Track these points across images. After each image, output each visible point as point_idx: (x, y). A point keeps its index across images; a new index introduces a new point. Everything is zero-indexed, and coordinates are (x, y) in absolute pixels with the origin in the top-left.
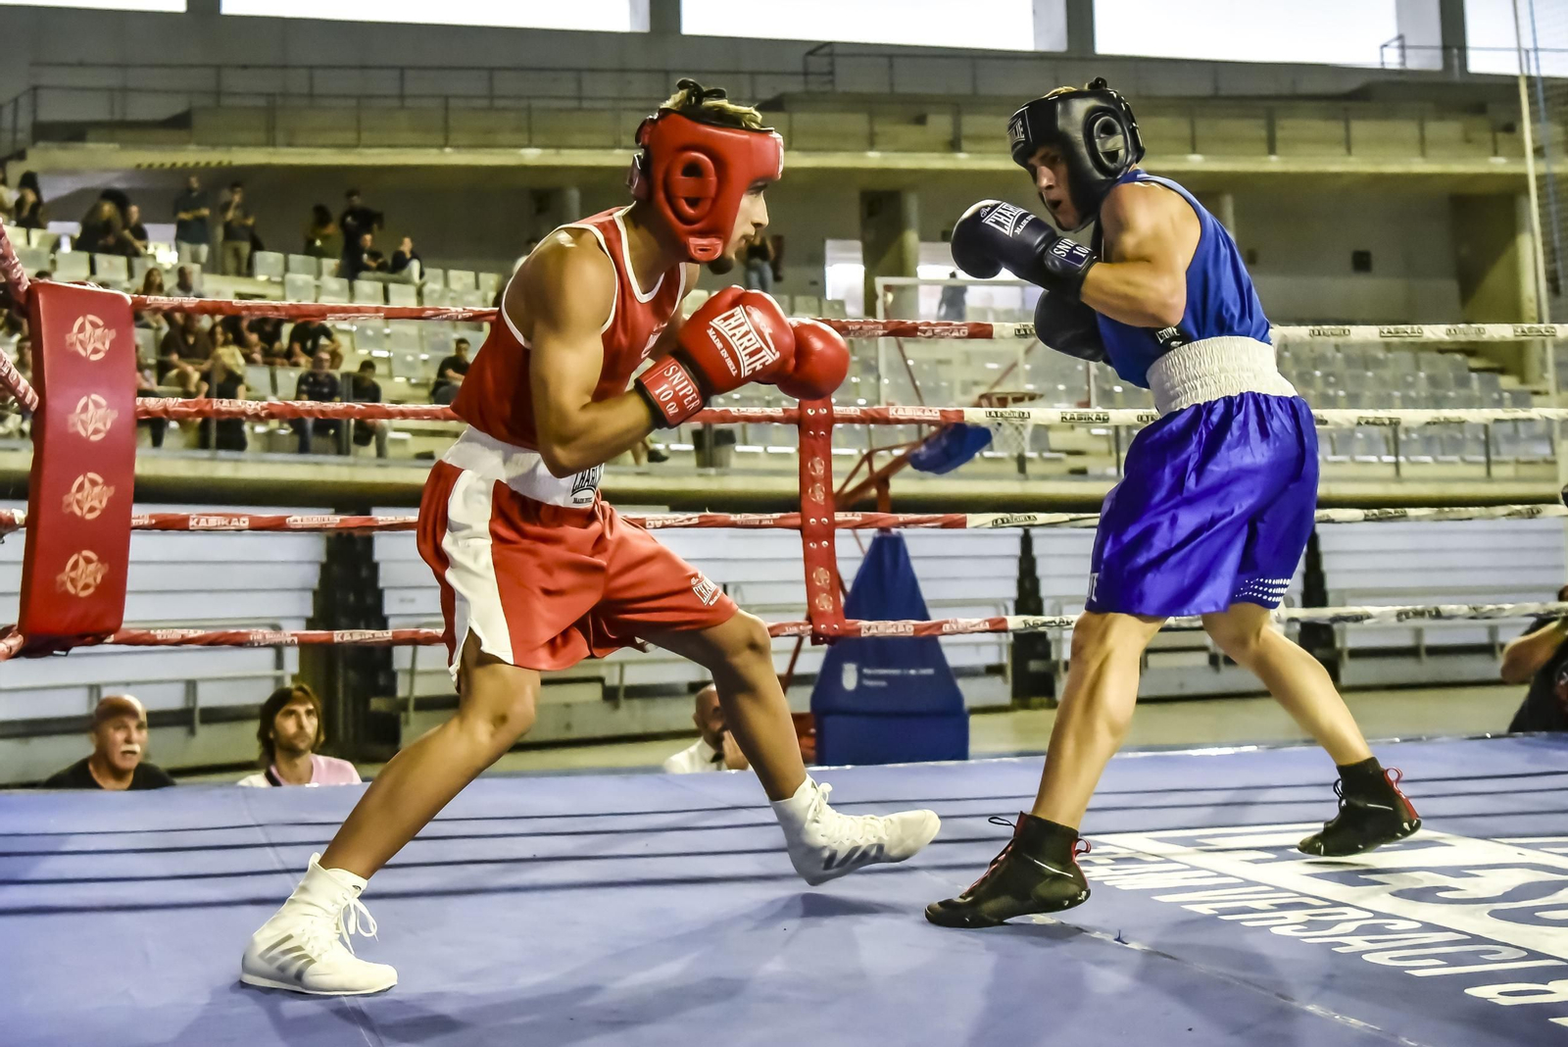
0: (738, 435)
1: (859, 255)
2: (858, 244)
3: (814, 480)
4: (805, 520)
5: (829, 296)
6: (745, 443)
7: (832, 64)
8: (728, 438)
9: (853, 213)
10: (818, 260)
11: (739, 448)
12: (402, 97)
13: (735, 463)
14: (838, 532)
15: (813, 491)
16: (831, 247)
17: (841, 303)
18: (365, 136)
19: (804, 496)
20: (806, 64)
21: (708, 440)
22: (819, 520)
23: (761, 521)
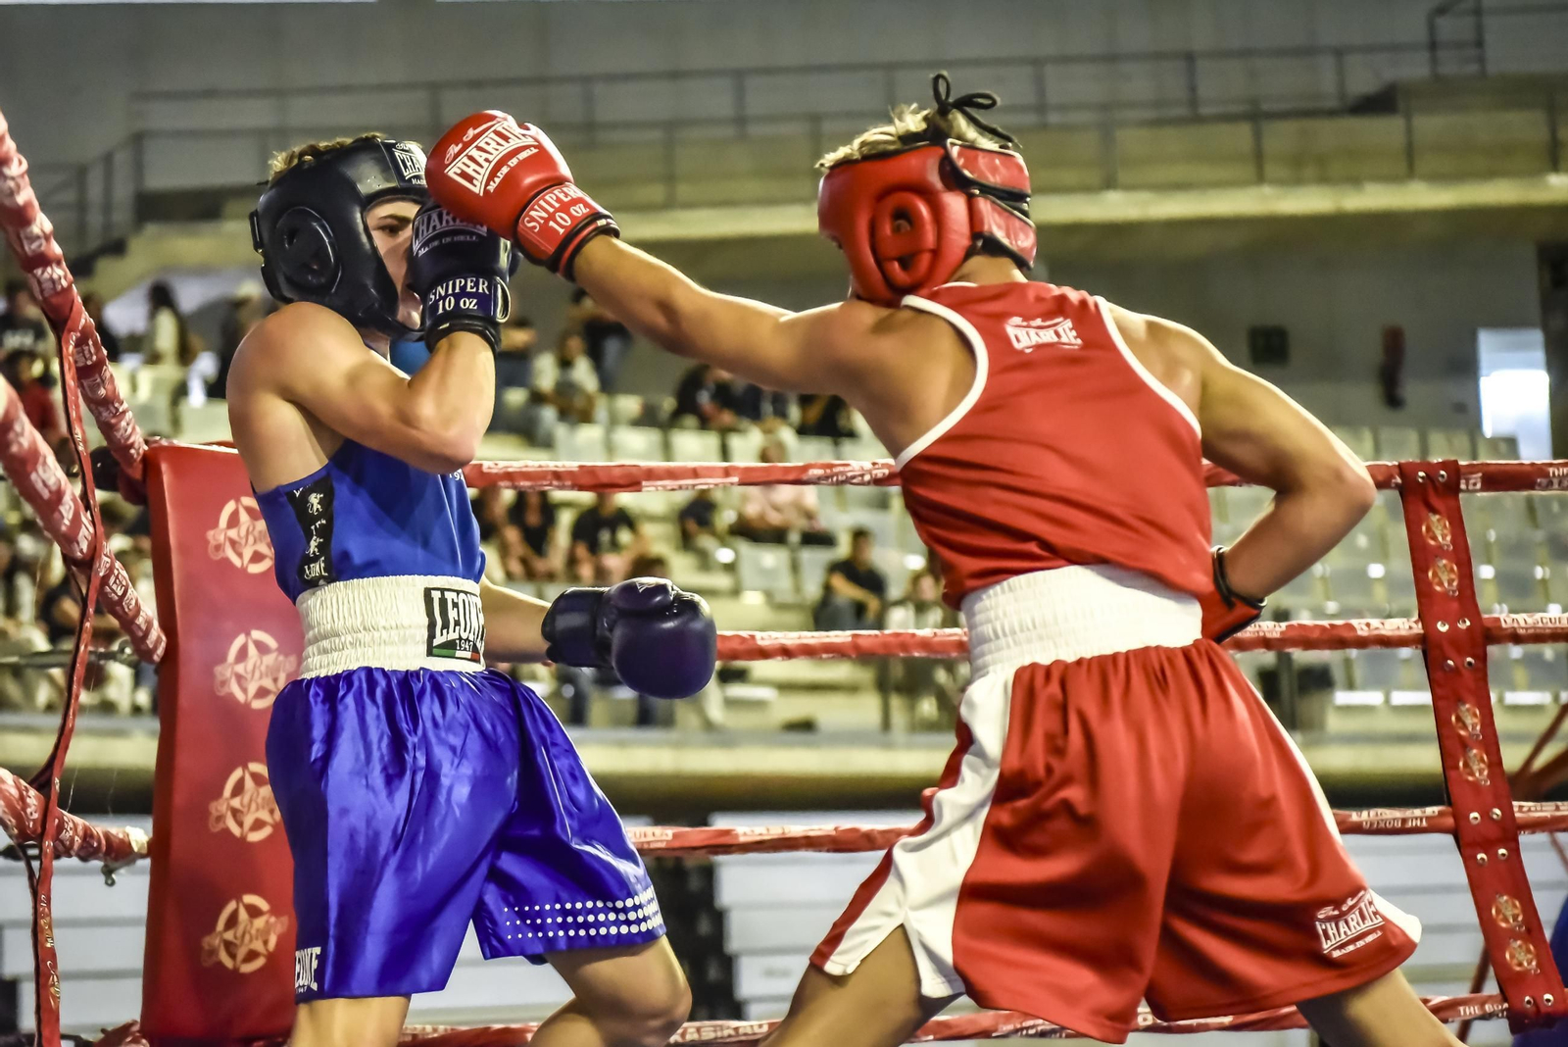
0: (1338, 674)
1: (1539, 355)
2: (1537, 336)
3: (1464, 745)
4: (1460, 817)
5: (1489, 429)
6: (1351, 686)
7: (1479, 29)
8: (1319, 680)
9: (1527, 282)
10: (1466, 368)
11: (1342, 697)
12: (741, 121)
13: (1334, 723)
14: (1524, 838)
15: (1466, 765)
16: (1488, 343)
17: (1511, 443)
18: (683, 191)
19: (1452, 774)
20: (1432, 28)
21: (1285, 685)
22: (1486, 815)
23: (1404, 821)
